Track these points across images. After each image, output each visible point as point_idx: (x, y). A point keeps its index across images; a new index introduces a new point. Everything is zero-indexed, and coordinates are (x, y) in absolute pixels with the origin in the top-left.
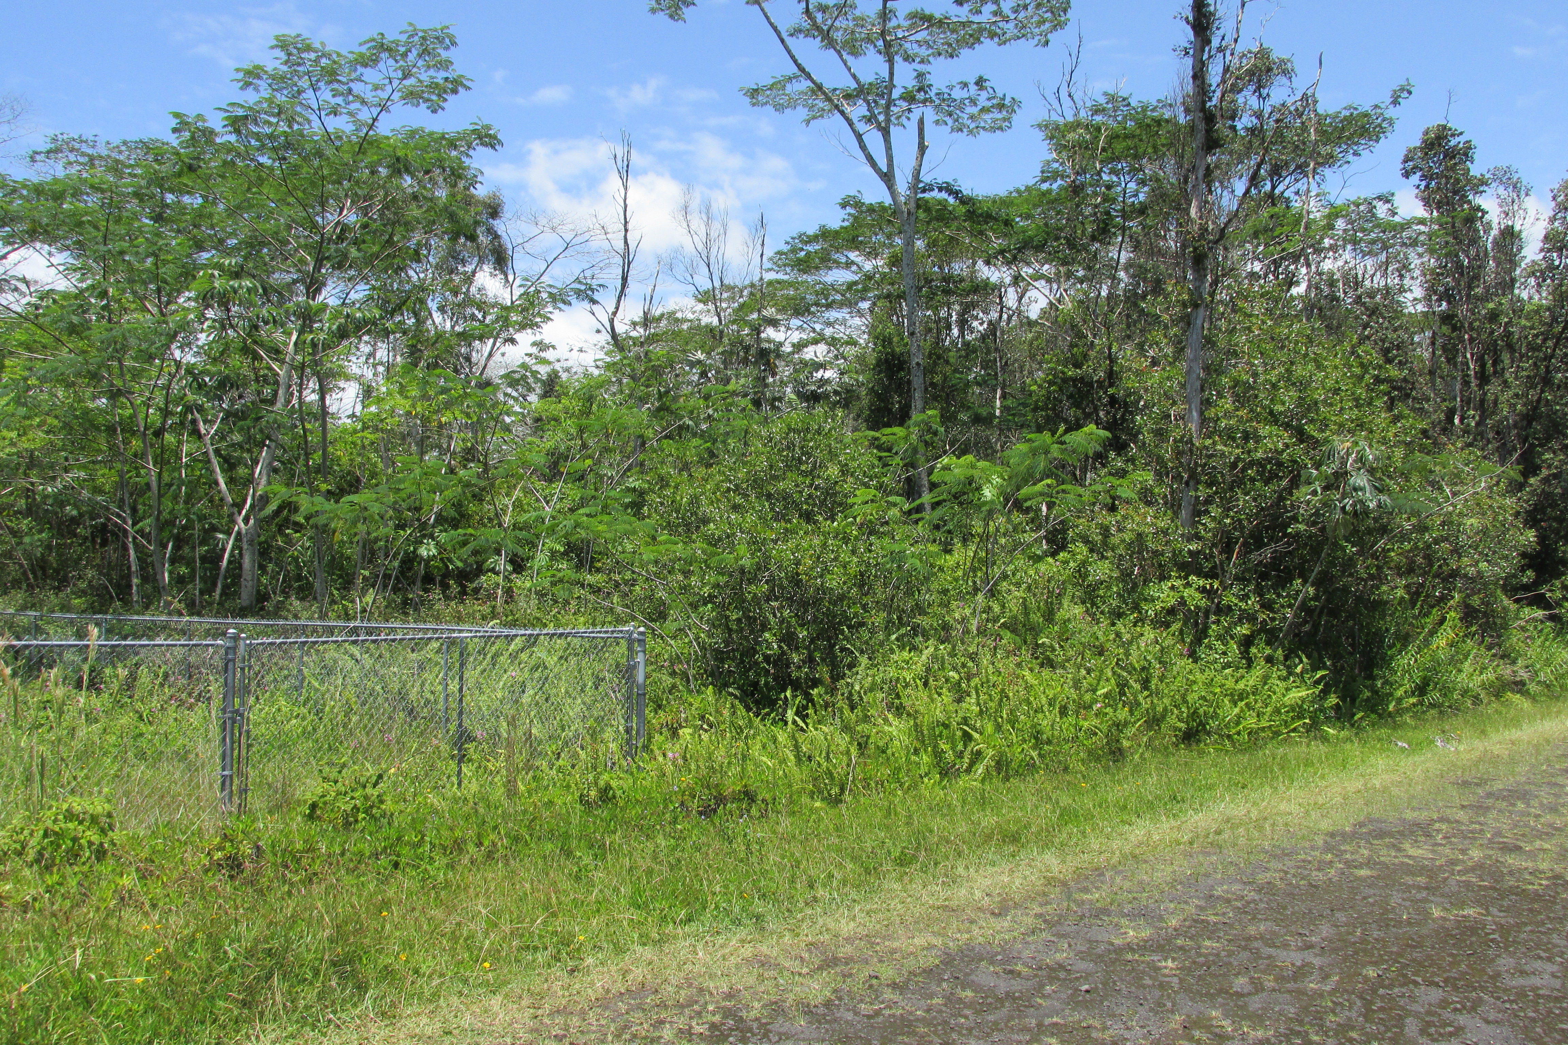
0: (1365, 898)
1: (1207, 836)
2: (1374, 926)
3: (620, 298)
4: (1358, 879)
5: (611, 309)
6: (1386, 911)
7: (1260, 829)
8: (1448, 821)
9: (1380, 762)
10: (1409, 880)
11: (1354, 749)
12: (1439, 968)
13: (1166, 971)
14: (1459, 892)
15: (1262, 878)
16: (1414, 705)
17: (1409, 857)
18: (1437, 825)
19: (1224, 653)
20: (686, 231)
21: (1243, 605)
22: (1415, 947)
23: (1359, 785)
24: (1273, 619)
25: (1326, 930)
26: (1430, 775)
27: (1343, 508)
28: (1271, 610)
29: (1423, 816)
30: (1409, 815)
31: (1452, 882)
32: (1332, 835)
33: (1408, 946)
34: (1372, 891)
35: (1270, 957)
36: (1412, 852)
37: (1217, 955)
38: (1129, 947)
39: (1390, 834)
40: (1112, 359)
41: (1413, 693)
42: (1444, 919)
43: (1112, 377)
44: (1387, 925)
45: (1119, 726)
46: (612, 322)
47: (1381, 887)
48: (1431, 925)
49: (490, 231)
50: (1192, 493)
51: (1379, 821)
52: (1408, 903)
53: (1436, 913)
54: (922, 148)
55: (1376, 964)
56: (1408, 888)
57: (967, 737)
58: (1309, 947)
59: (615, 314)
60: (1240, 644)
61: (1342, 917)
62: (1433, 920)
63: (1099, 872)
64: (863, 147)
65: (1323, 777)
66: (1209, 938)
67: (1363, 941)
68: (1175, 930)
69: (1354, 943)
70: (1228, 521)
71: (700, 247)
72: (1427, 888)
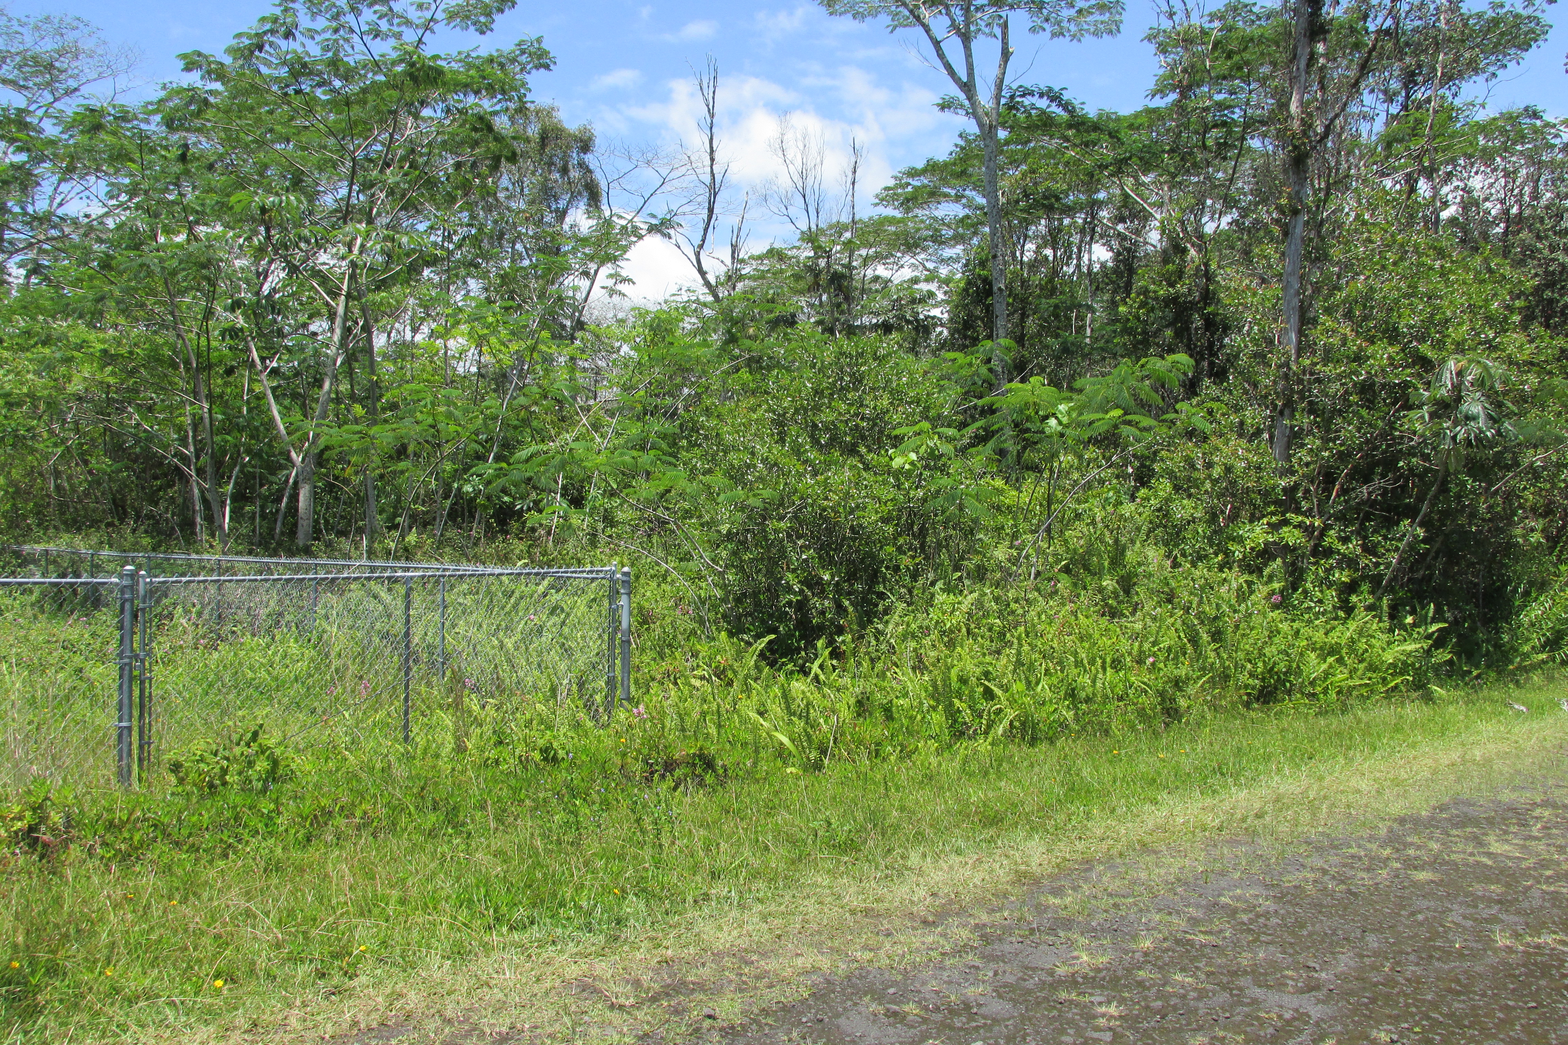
0: (1413, 914)
1: (1244, 820)
2: (1412, 957)
3: (706, 230)
4: (1415, 884)
5: (697, 242)
6: (1435, 936)
7: (1314, 810)
8: (1555, 806)
9: (1487, 728)
10: (1478, 888)
11: (1456, 711)
12: (1482, 1030)
13: (1102, 1022)
14: (1542, 907)
15: (1291, 879)
16: (1543, 662)
17: (1489, 855)
18: (1538, 812)
19: (1320, 601)
20: (781, 161)
21: (1342, 548)
22: (1459, 993)
23: (1455, 756)
24: (1377, 565)
25: (1345, 961)
26: (1548, 745)
27: (1454, 438)
28: (1375, 555)
29: (1523, 798)
30: (1506, 796)
31: (1535, 893)
32: (1402, 821)
33: (1450, 990)
34: (1425, 903)
35: (1255, 1001)
36: (1496, 847)
37: (1184, 997)
38: (1072, 982)
39: (1474, 821)
40: (1209, 277)
41: (1544, 647)
42: (1509, 950)
43: (1208, 297)
44: (1431, 957)
45: (1178, 684)
46: (698, 255)
47: (1440, 899)
48: (1491, 959)
49: (582, 165)
50: (1287, 422)
51: (1468, 803)
52: (1469, 923)
53: (1502, 940)
54: (1006, 55)
55: (1395, 1019)
56: (1475, 900)
57: (989, 694)
58: (1312, 987)
59: (701, 246)
60: (1340, 592)
61: (1373, 941)
62: (1495, 951)
63: (1088, 864)
64: (941, 55)
65: (1413, 745)
66: (1183, 970)
67: (1389, 982)
68: (1146, 954)
69: (1375, 985)
70: (1327, 454)
71: (796, 178)
72: (1499, 902)
